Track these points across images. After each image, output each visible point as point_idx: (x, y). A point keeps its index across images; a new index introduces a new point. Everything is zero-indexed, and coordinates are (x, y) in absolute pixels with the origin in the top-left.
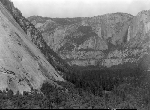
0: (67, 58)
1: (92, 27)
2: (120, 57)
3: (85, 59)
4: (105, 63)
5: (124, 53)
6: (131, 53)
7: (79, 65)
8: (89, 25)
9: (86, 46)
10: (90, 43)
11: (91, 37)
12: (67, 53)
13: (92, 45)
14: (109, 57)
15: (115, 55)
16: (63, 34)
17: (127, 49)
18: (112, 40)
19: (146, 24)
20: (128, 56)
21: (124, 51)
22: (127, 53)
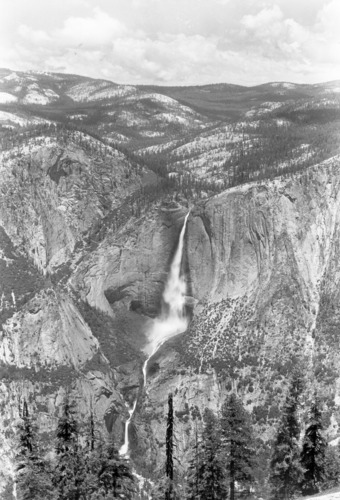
17: (241, 366)
18: (87, 289)
19: (298, 243)
20: (266, 405)
21: (234, 376)
22: (251, 390)
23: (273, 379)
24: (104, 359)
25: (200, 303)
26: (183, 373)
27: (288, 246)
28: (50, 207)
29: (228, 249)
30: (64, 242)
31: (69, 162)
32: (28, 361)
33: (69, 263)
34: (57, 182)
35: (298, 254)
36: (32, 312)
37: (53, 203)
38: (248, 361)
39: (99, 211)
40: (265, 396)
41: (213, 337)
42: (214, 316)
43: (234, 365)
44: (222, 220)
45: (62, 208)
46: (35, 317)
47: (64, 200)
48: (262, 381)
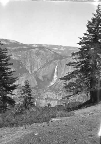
1: (22, 61)
2: (54, 99)
4: (40, 104)
5: (58, 95)
8: (19, 59)
10: (23, 81)
11: (23, 73)
14: (44, 97)
15: (49, 96)
17: (60, 91)
18: (39, 75)
21: (58, 93)
22: (61, 96)
23: (65, 94)
24: (37, 88)
26: (49, 91)
28: (35, 60)
29: (64, 69)
30: (37, 67)
31: (40, 53)
33: (38, 71)
34: (38, 56)
36: (22, 77)
37: (36, 60)
39: (46, 62)
43: (59, 91)
44: (63, 63)
45: (38, 61)
46: (22, 78)
47: (39, 60)
48: (63, 94)
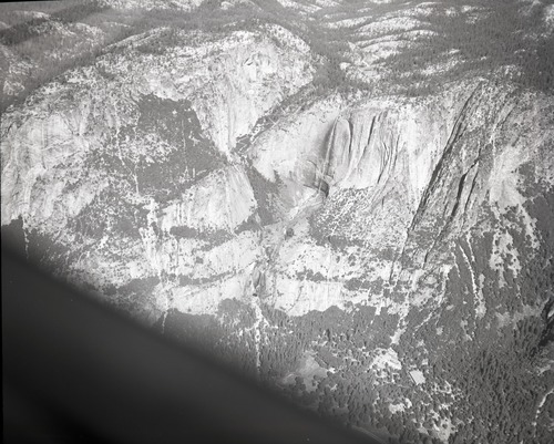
0: (133, 277)
1: (194, 108)
2: (329, 276)
3: (205, 280)
5: (341, 260)
6: (373, 269)
7: (190, 310)
8: (180, 97)
9: (199, 216)
10: (210, 205)
11: (210, 170)
12: (128, 252)
13: (219, 213)
14: (290, 267)
15: (310, 265)
16: (77, 141)
17: (350, 245)
18: (258, 159)
19: (414, 157)
20: (361, 278)
21: (344, 252)
23: (371, 259)
24: (258, 219)
25: (335, 185)
26: (308, 243)
27: (406, 160)
28: (240, 92)
29: (362, 150)
30: (249, 120)
32: (196, 223)
33: (250, 136)
35: (412, 166)
36: (204, 186)
37: (243, 88)
38: (356, 242)
39: (279, 96)
40: (362, 271)
41: (337, 217)
42: (341, 200)
43: (346, 243)
45: (251, 92)
46: (206, 191)
47: (253, 85)
48: (363, 259)
